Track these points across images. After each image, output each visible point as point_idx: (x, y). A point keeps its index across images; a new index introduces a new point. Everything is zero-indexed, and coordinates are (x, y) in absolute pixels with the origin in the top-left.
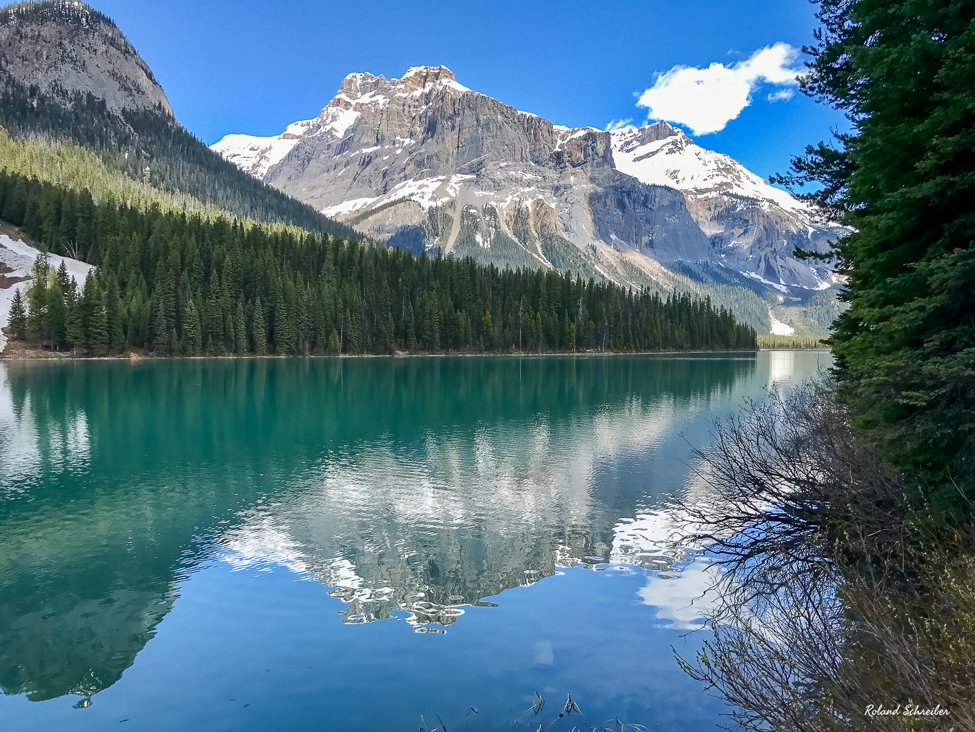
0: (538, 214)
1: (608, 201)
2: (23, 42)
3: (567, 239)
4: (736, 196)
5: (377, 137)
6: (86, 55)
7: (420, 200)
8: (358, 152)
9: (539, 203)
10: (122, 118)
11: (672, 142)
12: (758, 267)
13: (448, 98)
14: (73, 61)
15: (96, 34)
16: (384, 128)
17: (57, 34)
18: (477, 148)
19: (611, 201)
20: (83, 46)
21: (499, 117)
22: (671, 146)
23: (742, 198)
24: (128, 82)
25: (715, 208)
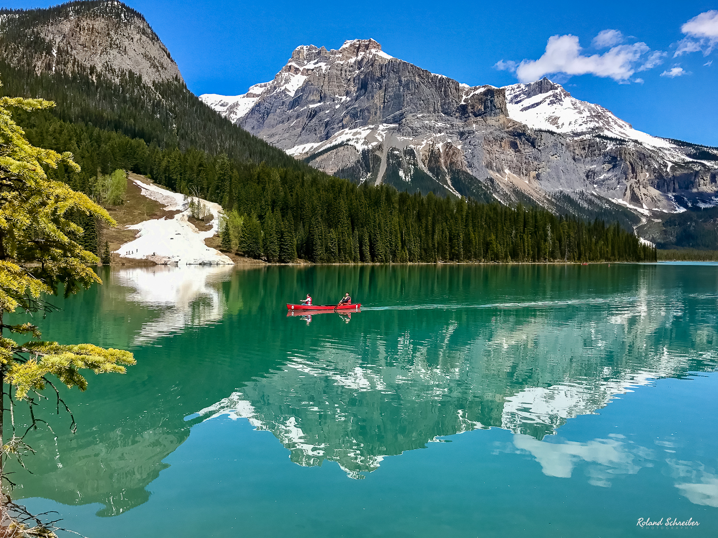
0: (447, 154)
1: (503, 143)
2: (82, 34)
3: (471, 174)
4: (606, 138)
5: (320, 95)
6: (126, 42)
7: (355, 144)
8: (306, 108)
9: (448, 146)
10: (153, 88)
11: (553, 95)
12: (625, 195)
13: (377, 63)
14: (118, 47)
15: (132, 26)
16: (326, 88)
17: (106, 27)
18: (399, 103)
19: (505, 143)
20: (124, 35)
21: (417, 78)
22: (551, 98)
23: (611, 139)
24: (156, 61)
25: (589, 148)
